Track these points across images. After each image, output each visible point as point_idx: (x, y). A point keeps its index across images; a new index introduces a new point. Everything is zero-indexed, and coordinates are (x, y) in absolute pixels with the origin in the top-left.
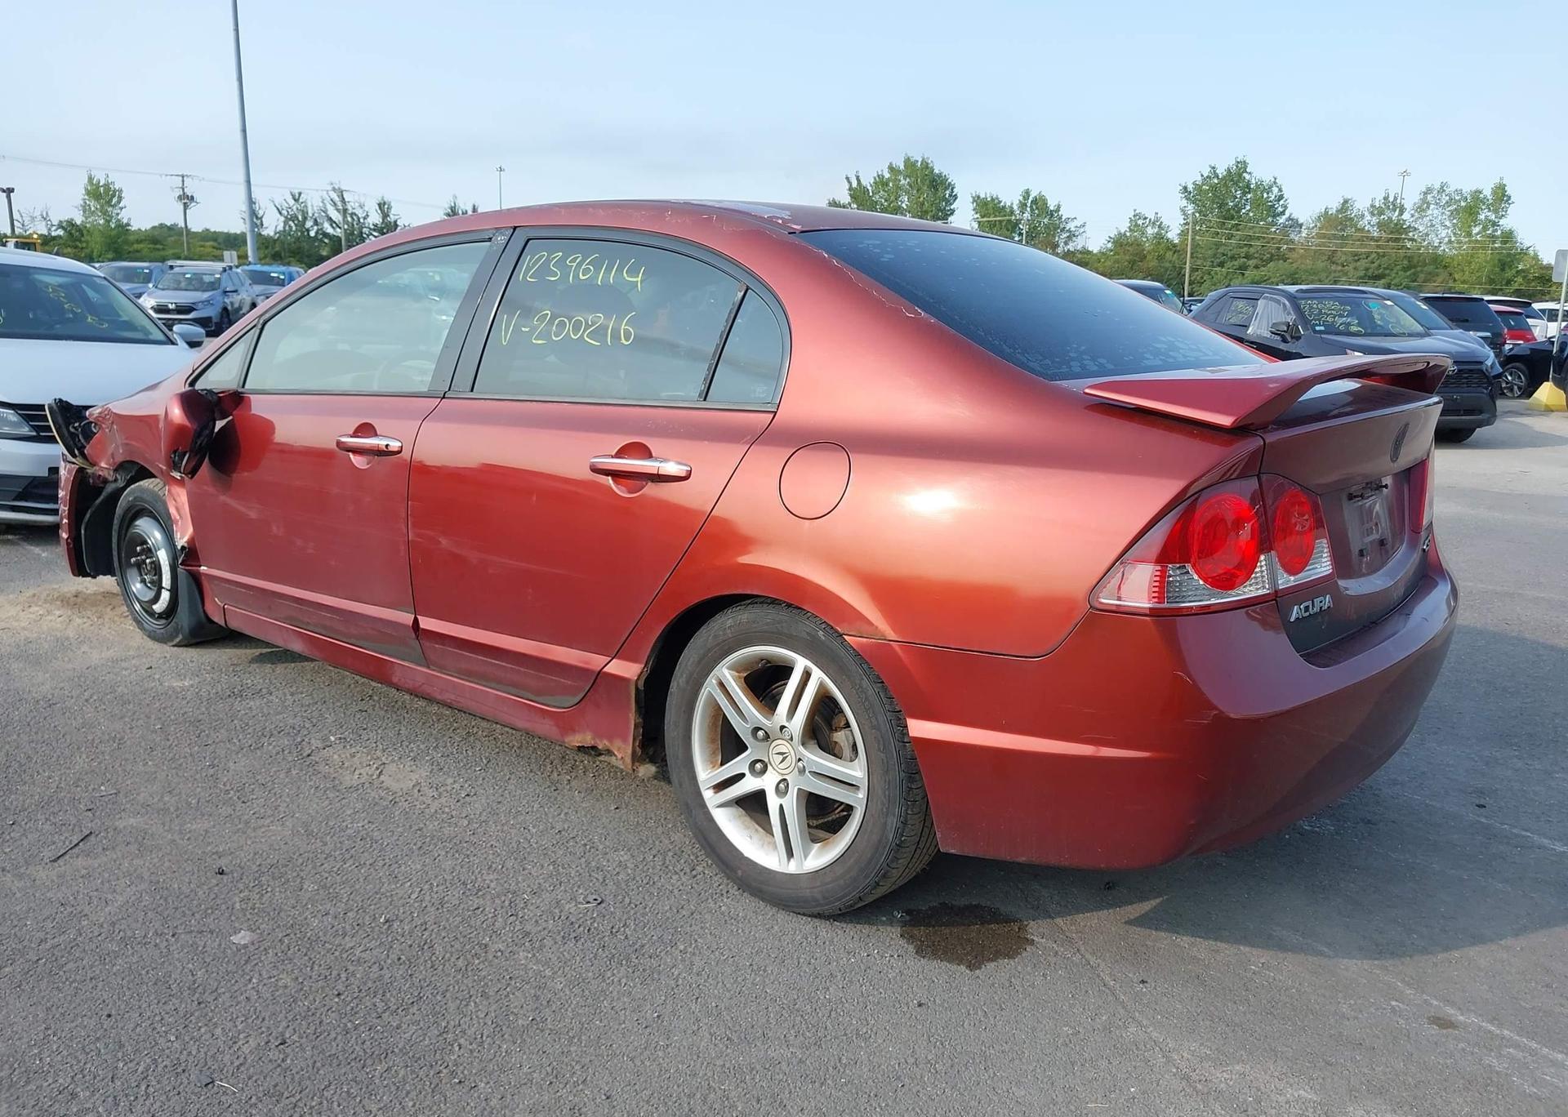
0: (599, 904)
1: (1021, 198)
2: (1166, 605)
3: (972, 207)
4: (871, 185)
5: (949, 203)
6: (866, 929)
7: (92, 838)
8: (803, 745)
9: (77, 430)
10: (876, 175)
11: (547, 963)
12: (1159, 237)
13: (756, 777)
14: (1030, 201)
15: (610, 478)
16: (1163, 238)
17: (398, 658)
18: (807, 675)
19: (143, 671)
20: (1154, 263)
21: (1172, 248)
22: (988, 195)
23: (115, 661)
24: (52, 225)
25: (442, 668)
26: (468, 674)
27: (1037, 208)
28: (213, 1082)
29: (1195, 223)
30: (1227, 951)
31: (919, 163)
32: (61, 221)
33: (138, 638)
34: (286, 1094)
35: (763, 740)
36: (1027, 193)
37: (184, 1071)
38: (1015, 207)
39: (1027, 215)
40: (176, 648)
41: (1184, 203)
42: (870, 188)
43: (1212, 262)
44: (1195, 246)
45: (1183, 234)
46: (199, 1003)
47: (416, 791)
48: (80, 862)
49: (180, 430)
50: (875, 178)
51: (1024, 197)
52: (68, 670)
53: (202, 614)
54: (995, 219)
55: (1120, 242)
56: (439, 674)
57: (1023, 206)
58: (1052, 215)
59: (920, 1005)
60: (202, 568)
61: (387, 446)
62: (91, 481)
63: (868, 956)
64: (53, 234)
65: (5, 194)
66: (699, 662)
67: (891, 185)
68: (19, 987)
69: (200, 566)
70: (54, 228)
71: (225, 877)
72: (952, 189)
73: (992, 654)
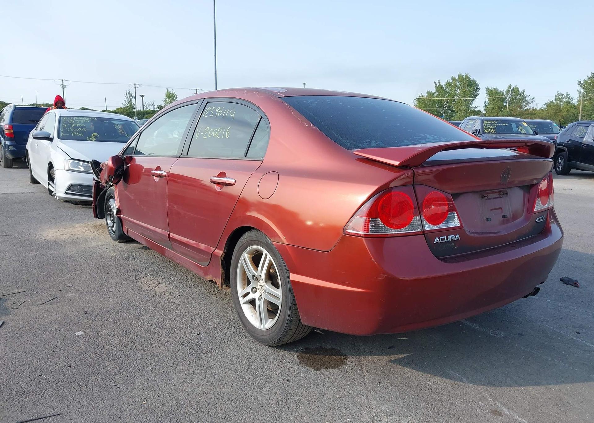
0: (198, 335)
1: (507, 88)
2: (370, 233)
3: (486, 92)
4: (445, 85)
5: (476, 91)
6: (286, 352)
7: (56, 299)
8: (266, 282)
9: (98, 170)
10: (446, 81)
11: (168, 352)
12: (568, 102)
13: (253, 294)
14: (511, 89)
15: (215, 184)
16: (569, 103)
17: (167, 248)
18: (266, 256)
19: (104, 250)
20: (565, 113)
21: (573, 106)
22: (493, 88)
23: (98, 246)
24: (155, 107)
25: (176, 251)
26: (183, 254)
27: (514, 92)
28: (41, 375)
29: (584, 96)
30: (423, 375)
31: (464, 76)
32: (158, 106)
33: (110, 239)
34: (60, 382)
35: (256, 280)
36: (510, 86)
37: (35, 371)
38: (505, 92)
39: (510, 95)
40: (119, 243)
41: (579, 88)
42: (444, 86)
43: (592, 112)
44: (584, 106)
45: (579, 101)
46: (53, 352)
47: (164, 293)
48: (48, 306)
49: (111, 169)
50: (446, 82)
51: (509, 88)
52: (83, 248)
53: (122, 232)
54: (495, 97)
55: (550, 105)
56: (176, 253)
57: (508, 92)
58: (521, 95)
59: (288, 380)
60: (122, 216)
61: (162, 174)
62: (101, 187)
63: (281, 362)
64: (155, 110)
65: (141, 97)
66: (238, 251)
67: (453, 85)
68: (6, 341)
69: (121, 215)
70: (156, 108)
71: (86, 314)
72: (478, 86)
73: (315, 250)
